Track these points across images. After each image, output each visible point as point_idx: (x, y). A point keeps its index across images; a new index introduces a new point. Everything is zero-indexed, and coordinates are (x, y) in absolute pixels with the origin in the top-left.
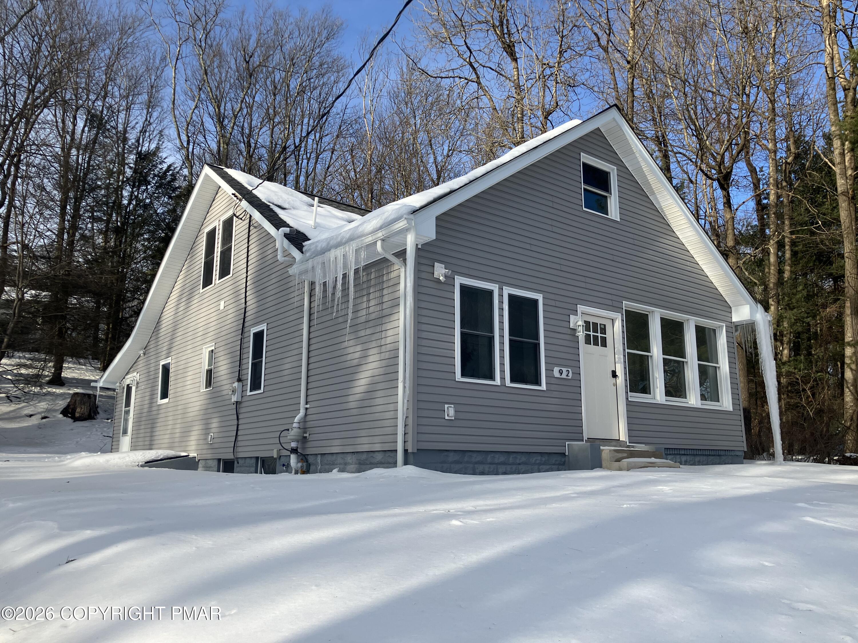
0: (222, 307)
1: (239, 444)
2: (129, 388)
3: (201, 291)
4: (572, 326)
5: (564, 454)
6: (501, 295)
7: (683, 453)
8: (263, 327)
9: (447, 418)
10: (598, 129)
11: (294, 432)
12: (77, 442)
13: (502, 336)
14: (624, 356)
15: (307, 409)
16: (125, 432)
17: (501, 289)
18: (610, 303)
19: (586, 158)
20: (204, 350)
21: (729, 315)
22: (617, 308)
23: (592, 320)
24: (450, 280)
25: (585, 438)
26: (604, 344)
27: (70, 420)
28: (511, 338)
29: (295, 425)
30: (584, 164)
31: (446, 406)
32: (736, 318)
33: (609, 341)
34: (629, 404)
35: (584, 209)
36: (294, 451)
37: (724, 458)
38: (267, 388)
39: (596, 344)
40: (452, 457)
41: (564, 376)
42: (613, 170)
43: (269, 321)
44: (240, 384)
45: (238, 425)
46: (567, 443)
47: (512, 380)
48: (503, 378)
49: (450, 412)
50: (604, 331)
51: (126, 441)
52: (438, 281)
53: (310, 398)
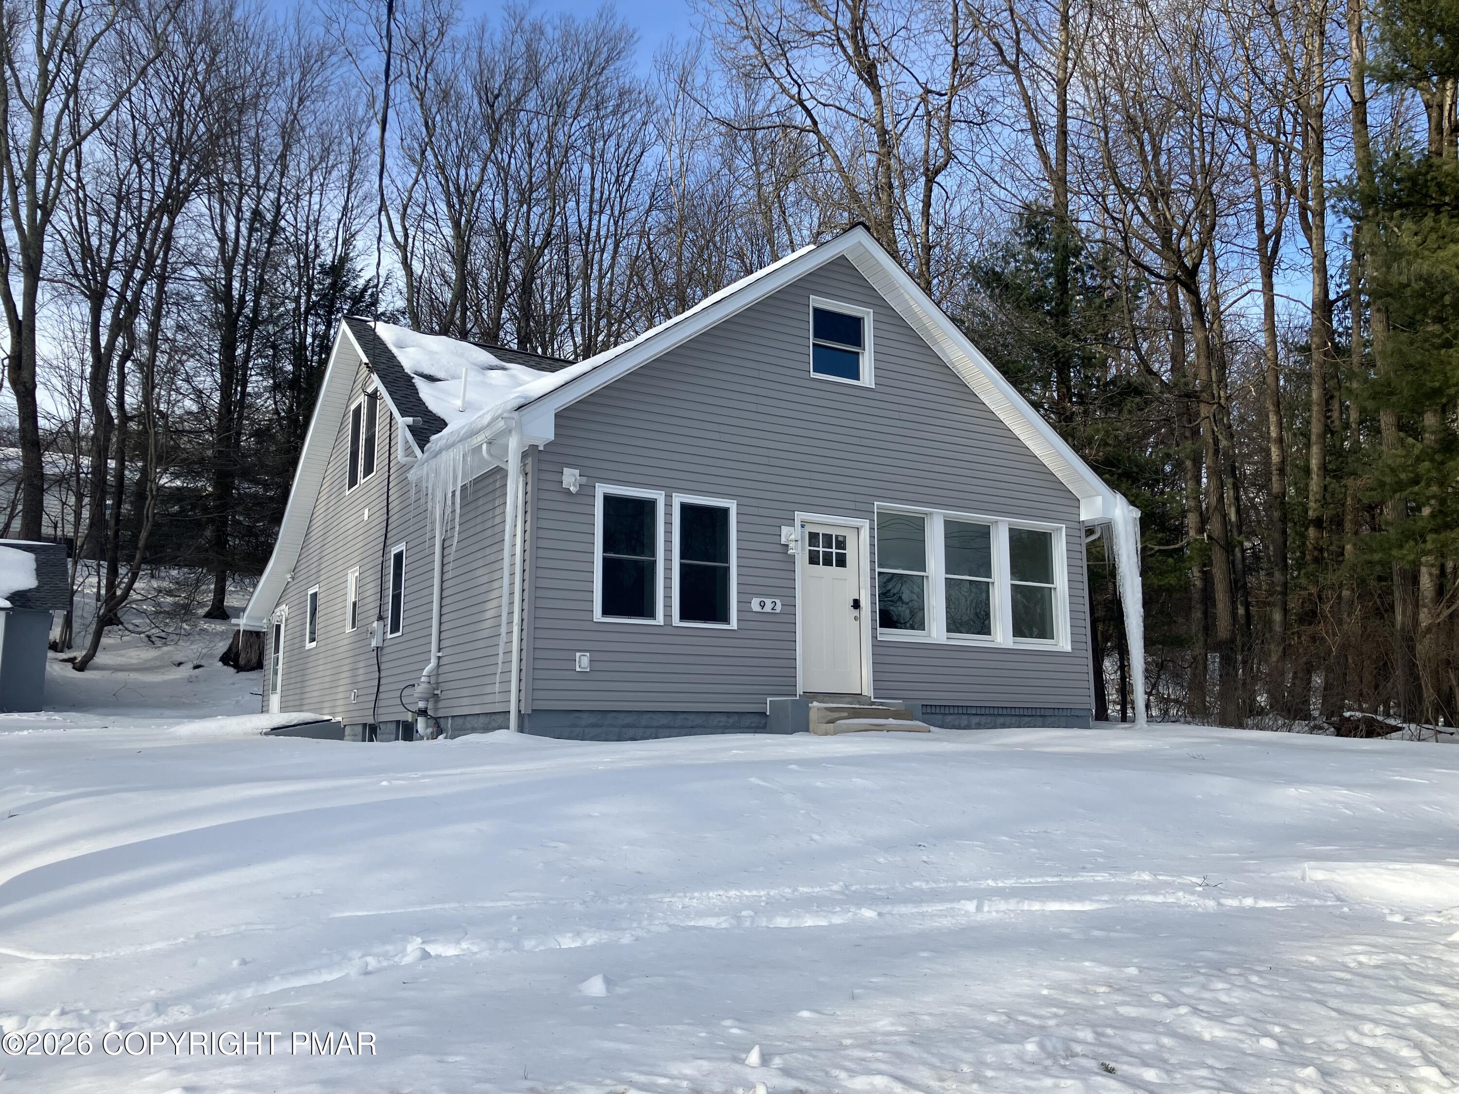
0: (366, 518)
1: (381, 703)
2: (278, 627)
3: (347, 493)
4: (783, 541)
5: (765, 713)
6: (668, 505)
7: (974, 711)
8: (401, 547)
9: (578, 669)
10: (843, 257)
11: (421, 689)
12: (237, 702)
13: (668, 560)
14: (873, 578)
15: (439, 658)
16: (274, 688)
17: (669, 497)
18: (852, 505)
19: (818, 301)
20: (349, 575)
21: (1075, 510)
22: (865, 513)
23: (821, 530)
24: (586, 492)
25: (800, 691)
26: (842, 562)
27: (232, 670)
28: (683, 561)
29: (423, 679)
30: (816, 310)
31: (578, 654)
32: (1086, 515)
33: (851, 559)
34: (876, 644)
35: (813, 375)
36: (423, 712)
37: (1050, 719)
38: (406, 630)
39: (828, 562)
40: (587, 719)
41: (768, 608)
42: (869, 313)
43: (408, 538)
44: (381, 623)
45: (379, 679)
46: (768, 699)
47: (683, 617)
48: (668, 616)
49: (583, 661)
50: (841, 544)
51: (275, 700)
52: (568, 492)
53: (444, 644)
